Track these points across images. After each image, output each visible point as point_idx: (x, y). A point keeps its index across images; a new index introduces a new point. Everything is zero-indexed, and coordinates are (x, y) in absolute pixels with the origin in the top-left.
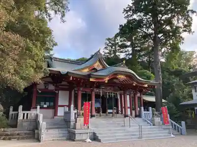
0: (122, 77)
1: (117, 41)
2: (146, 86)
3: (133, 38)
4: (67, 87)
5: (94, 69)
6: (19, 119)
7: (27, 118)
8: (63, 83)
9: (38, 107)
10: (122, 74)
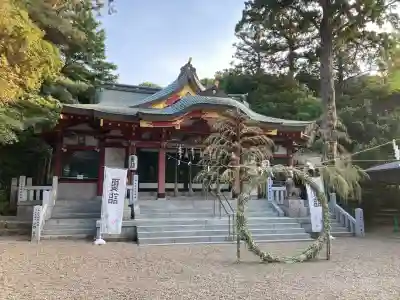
2: (275, 133)
6: (19, 199)
8: (114, 133)
9: (55, 179)
10: (214, 111)
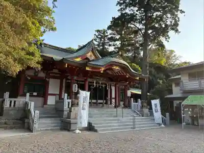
0: (117, 68)
1: (106, 34)
2: (138, 78)
3: (123, 32)
4: (58, 75)
5: (87, 58)
6: (5, 106)
7: (14, 105)
8: (55, 71)
9: (28, 94)
